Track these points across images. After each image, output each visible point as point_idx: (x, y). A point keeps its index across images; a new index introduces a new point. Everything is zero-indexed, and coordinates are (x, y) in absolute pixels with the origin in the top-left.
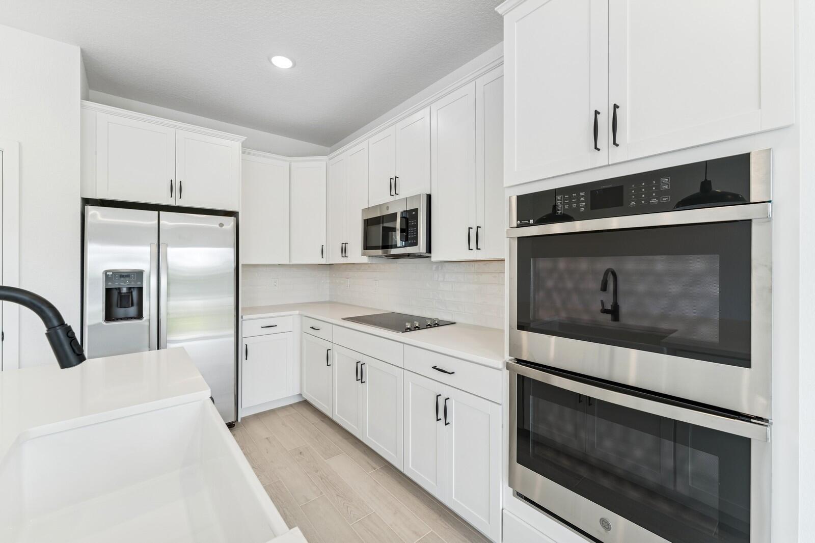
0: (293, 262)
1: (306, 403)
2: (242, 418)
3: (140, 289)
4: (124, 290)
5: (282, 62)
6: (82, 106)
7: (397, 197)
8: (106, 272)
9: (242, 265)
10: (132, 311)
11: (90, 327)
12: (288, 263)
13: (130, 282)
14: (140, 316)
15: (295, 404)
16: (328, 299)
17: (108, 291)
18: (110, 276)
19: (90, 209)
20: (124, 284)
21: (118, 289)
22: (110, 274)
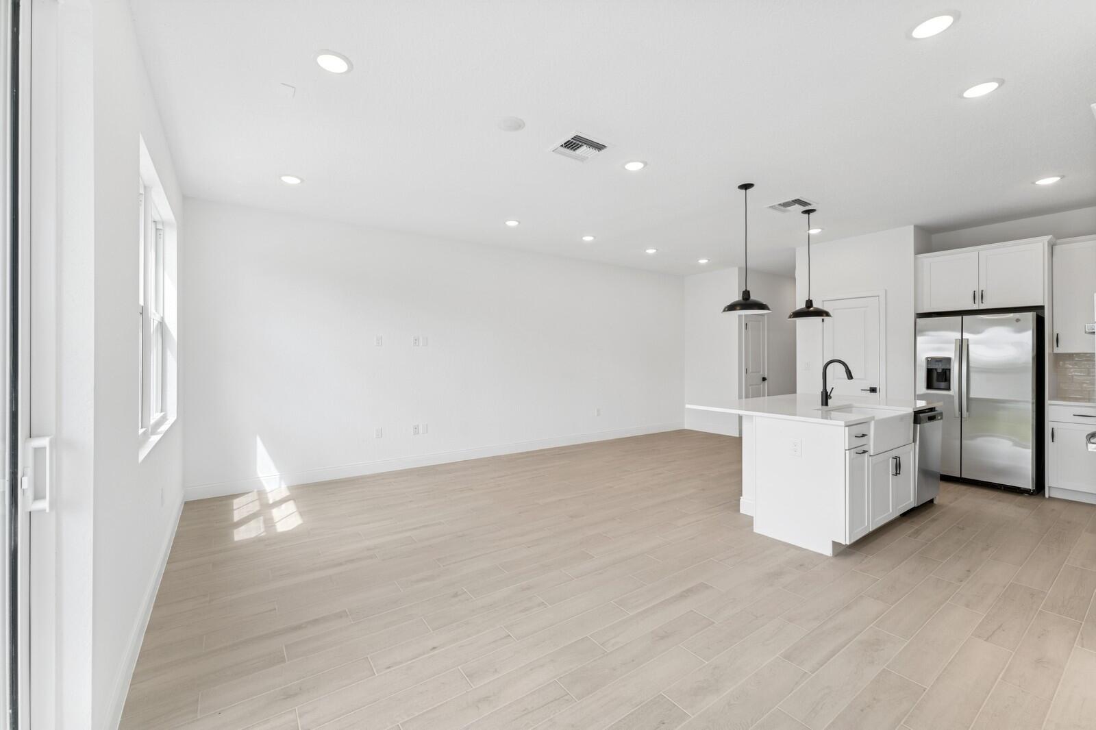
2: (1050, 497)
3: (950, 370)
4: (939, 370)
6: (915, 259)
8: (927, 358)
10: (943, 385)
13: (942, 365)
14: (948, 388)
17: (930, 371)
18: (930, 361)
19: (919, 320)
20: (939, 367)
21: (936, 369)
22: (929, 359)
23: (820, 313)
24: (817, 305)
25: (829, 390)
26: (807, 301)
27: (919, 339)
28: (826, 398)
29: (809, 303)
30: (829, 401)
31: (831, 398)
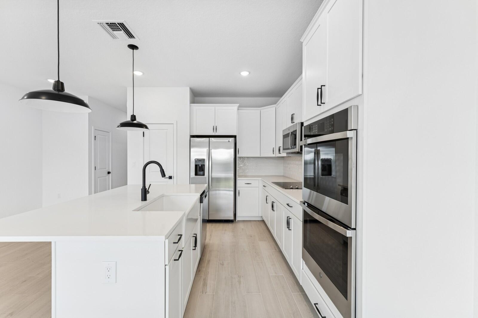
0: (261, 156)
1: (263, 221)
2: (237, 220)
3: (204, 165)
4: (200, 166)
5: (245, 74)
6: (190, 106)
7: (294, 123)
8: (195, 159)
9: (238, 157)
10: (201, 173)
11: (191, 178)
12: (259, 156)
13: (201, 163)
14: (204, 175)
15: (260, 220)
16: (282, 174)
17: (196, 166)
19: (192, 139)
20: (200, 164)
21: (199, 165)
22: (196, 160)
23: (141, 125)
24: (139, 120)
25: (147, 187)
26: (132, 116)
27: (192, 150)
28: (145, 193)
29: (133, 117)
30: (148, 195)
31: (149, 192)
